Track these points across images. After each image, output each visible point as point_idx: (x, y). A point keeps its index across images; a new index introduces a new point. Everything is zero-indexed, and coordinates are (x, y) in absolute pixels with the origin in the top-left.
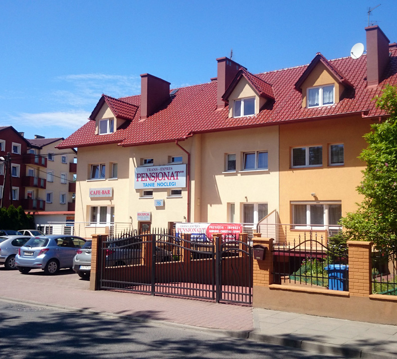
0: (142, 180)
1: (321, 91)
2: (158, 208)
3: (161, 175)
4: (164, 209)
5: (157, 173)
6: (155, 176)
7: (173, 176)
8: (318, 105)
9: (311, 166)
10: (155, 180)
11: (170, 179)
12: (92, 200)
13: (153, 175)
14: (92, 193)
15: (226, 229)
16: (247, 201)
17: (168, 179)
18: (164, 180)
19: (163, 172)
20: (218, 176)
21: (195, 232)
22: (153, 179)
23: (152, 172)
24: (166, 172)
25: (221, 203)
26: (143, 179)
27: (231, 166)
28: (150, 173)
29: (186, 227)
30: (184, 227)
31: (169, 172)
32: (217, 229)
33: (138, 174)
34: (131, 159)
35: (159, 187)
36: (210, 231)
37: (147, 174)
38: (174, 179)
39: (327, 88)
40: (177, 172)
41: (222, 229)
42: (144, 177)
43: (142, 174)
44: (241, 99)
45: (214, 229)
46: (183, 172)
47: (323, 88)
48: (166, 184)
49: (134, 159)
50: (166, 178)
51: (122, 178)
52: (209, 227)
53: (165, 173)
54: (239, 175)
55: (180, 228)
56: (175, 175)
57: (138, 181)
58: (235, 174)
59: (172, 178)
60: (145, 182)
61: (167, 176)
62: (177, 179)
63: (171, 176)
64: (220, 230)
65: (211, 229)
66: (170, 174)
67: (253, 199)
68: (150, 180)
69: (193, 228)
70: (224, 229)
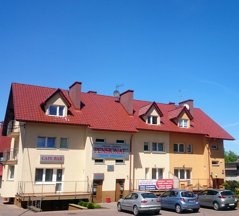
0: (98, 152)
1: (183, 121)
2: (108, 170)
3: (112, 150)
4: (113, 171)
5: (110, 149)
6: (109, 150)
7: (121, 152)
8: (182, 126)
9: (180, 152)
10: (109, 153)
11: (119, 153)
12: (41, 164)
13: (107, 149)
14: (44, 158)
15: (166, 182)
16: (155, 167)
17: (118, 153)
18: (115, 153)
19: (114, 148)
20: (141, 153)
21: (150, 185)
22: (107, 152)
23: (106, 148)
24: (117, 148)
25: (141, 168)
26: (100, 152)
27: (146, 148)
28: (105, 148)
29: (145, 182)
30: (143, 182)
31: (118, 149)
32: (162, 182)
33: (95, 148)
34: (88, 138)
35: (111, 157)
36: (158, 184)
37: (102, 149)
38: (122, 153)
39: (186, 121)
40: (124, 149)
41: (164, 182)
42: (100, 150)
43: (99, 148)
44: (151, 116)
45: (160, 182)
46: (127, 149)
47: (184, 120)
48: (116, 156)
49: (91, 138)
50: (116, 152)
51: (72, 149)
52: (157, 181)
53: (115, 149)
54: (152, 153)
55: (141, 182)
56: (123, 151)
57: (95, 152)
58: (150, 153)
59: (121, 153)
60: (101, 154)
61: (117, 151)
62: (124, 153)
63: (120, 152)
64: (163, 183)
65: (159, 182)
66: (119, 150)
67: (159, 166)
68: (105, 152)
69: (149, 182)
70: (165, 182)
